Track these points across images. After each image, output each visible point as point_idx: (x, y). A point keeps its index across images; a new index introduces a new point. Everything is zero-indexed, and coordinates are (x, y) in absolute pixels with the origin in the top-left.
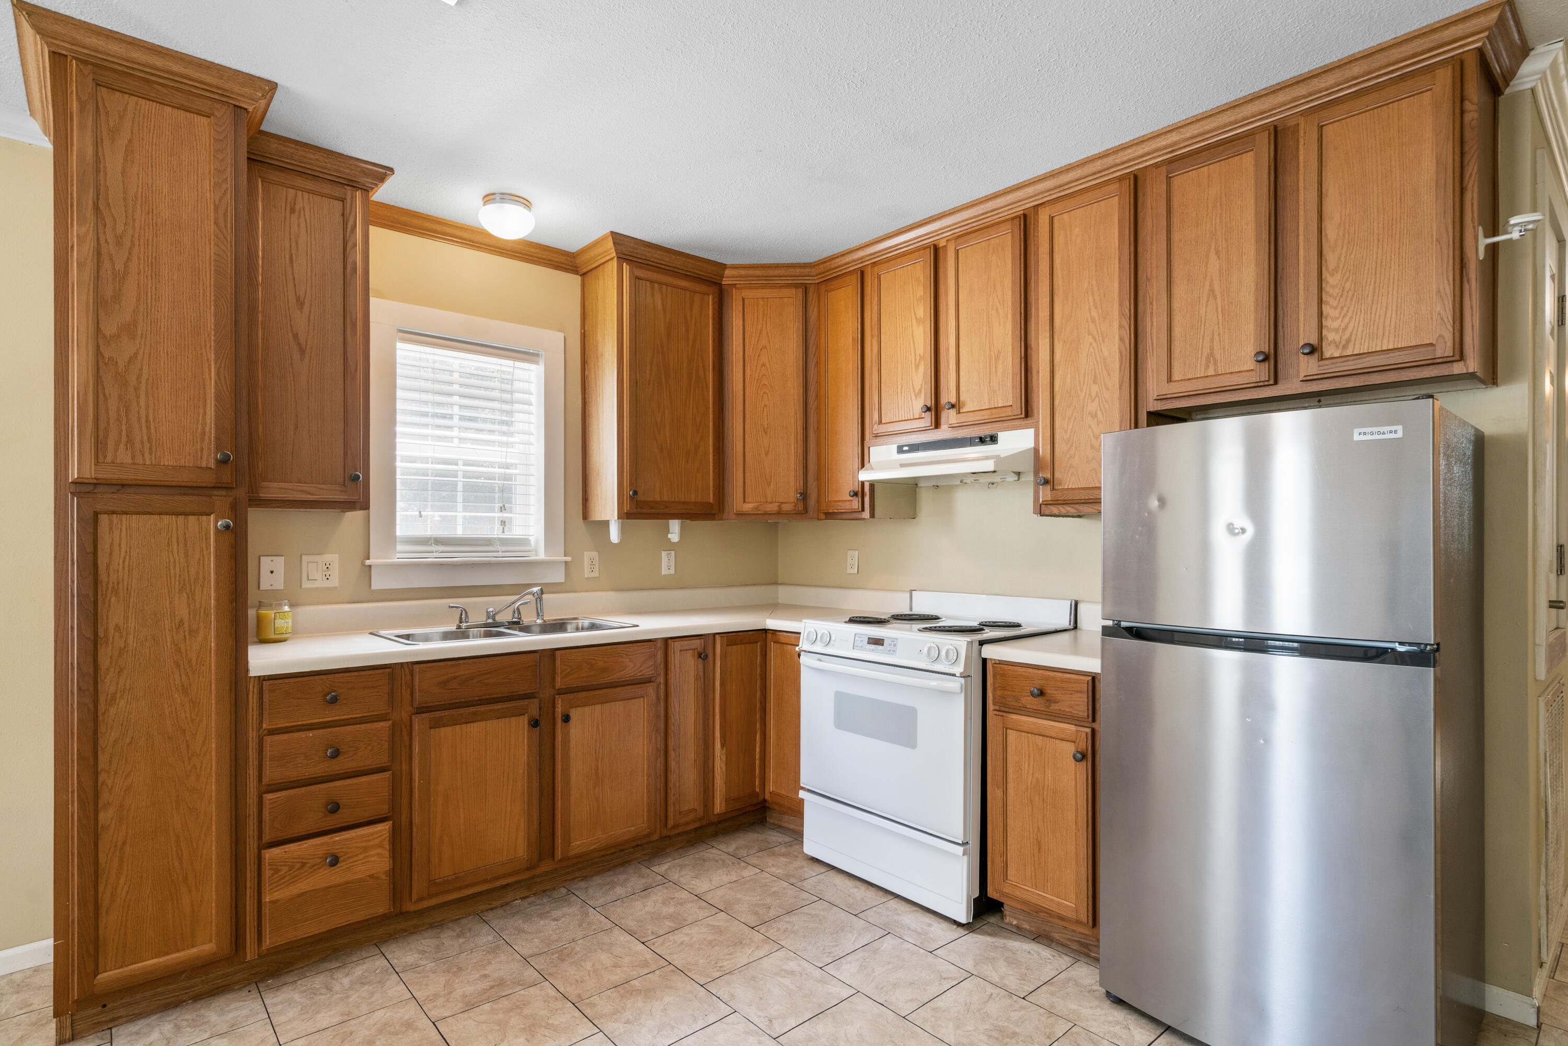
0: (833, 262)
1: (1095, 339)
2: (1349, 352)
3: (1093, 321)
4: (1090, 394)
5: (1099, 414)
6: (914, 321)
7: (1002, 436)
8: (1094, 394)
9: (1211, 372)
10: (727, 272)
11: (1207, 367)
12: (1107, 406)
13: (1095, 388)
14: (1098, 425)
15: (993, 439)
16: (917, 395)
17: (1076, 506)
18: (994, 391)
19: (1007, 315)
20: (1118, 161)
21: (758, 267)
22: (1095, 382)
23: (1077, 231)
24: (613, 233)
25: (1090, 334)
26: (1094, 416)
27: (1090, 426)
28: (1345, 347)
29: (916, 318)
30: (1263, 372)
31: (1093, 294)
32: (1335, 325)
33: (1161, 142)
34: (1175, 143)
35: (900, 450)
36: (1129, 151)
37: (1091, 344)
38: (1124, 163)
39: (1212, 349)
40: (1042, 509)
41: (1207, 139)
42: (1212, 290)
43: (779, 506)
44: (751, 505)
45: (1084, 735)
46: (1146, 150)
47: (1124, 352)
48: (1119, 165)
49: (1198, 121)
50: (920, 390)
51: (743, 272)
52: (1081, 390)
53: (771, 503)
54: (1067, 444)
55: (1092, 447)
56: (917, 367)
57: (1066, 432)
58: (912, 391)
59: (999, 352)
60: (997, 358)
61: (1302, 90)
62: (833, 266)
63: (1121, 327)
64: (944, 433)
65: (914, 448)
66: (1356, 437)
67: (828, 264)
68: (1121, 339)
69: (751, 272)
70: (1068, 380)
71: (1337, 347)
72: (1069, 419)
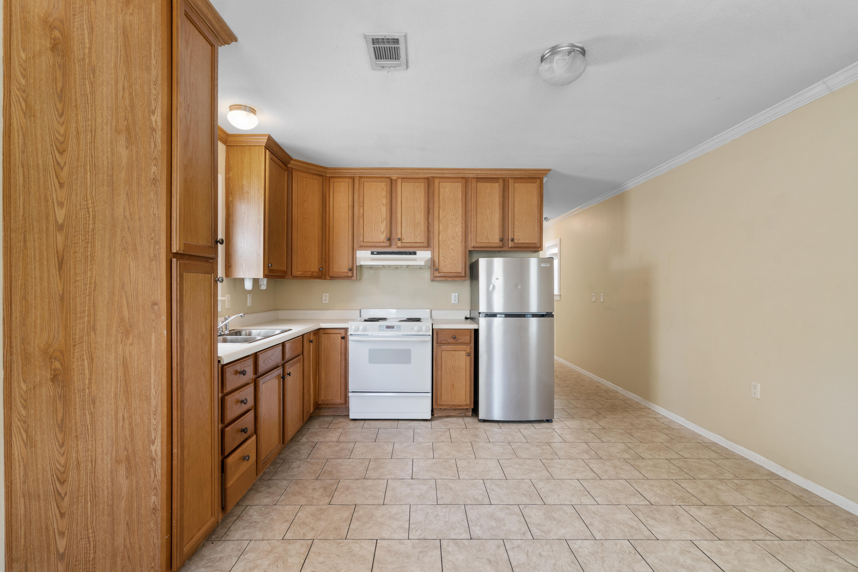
0: (340, 170)
1: (453, 225)
2: (519, 242)
3: (453, 220)
4: (451, 243)
5: (454, 249)
6: (381, 204)
7: (418, 252)
8: (453, 243)
9: (487, 242)
10: (292, 162)
11: (486, 240)
12: (457, 247)
13: (453, 241)
14: (454, 252)
15: (415, 253)
16: (382, 233)
17: (445, 278)
18: (416, 237)
19: (422, 211)
20: (462, 173)
21: (306, 163)
22: (453, 239)
23: (447, 189)
24: (269, 135)
25: (451, 223)
26: (453, 250)
27: (451, 253)
28: (519, 241)
29: (382, 204)
30: (500, 244)
31: (453, 211)
32: (517, 234)
33: (475, 172)
34: (479, 174)
35: (372, 253)
36: (466, 171)
37: (452, 227)
38: (464, 174)
39: (488, 235)
40: (434, 279)
41: (487, 175)
42: (487, 218)
43: (312, 273)
44: (300, 273)
45: (469, 348)
46: (471, 172)
47: (463, 232)
48: (462, 174)
49: (486, 170)
50: (384, 232)
51: (299, 164)
52: (449, 241)
53: (308, 272)
54: (443, 257)
55: (452, 259)
56: (382, 222)
57: (443, 254)
58: (379, 231)
59: (418, 223)
60: (417, 225)
61: (511, 172)
62: (339, 172)
63: (462, 223)
64: (393, 249)
65: (379, 253)
66: (542, 265)
67: (337, 170)
68: (462, 227)
69: (302, 165)
70: (444, 237)
71: (517, 240)
72: (444, 250)
